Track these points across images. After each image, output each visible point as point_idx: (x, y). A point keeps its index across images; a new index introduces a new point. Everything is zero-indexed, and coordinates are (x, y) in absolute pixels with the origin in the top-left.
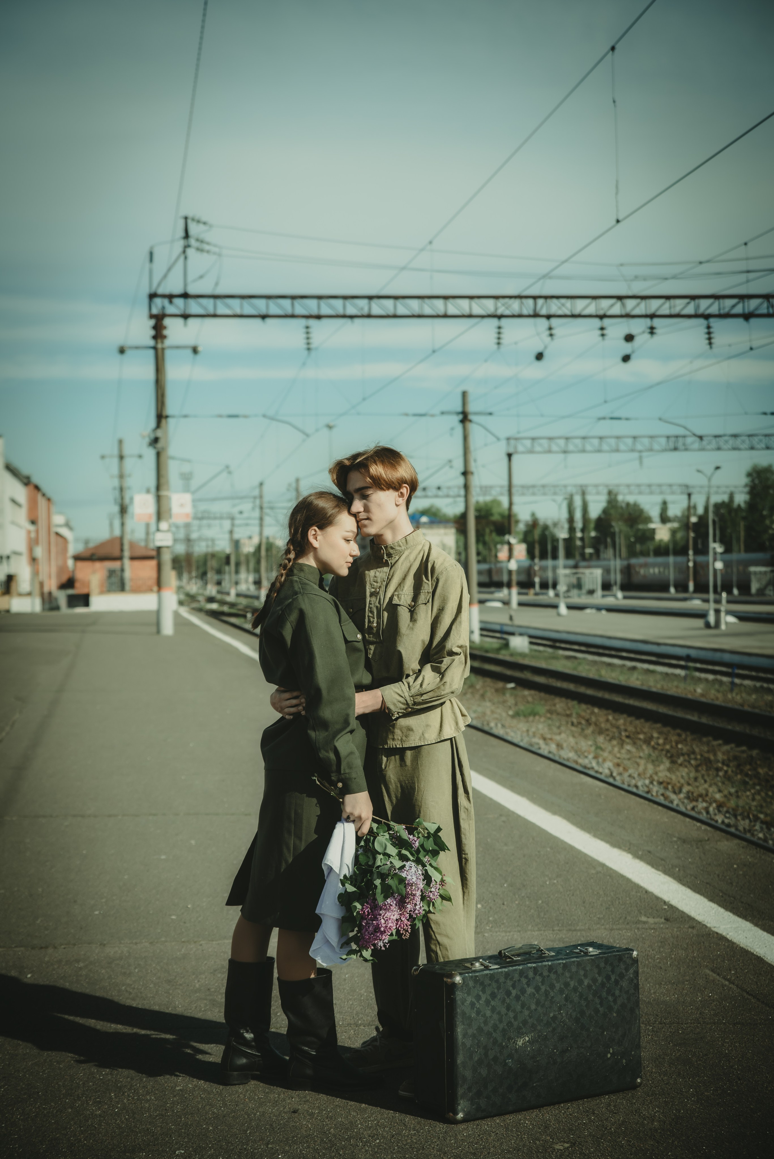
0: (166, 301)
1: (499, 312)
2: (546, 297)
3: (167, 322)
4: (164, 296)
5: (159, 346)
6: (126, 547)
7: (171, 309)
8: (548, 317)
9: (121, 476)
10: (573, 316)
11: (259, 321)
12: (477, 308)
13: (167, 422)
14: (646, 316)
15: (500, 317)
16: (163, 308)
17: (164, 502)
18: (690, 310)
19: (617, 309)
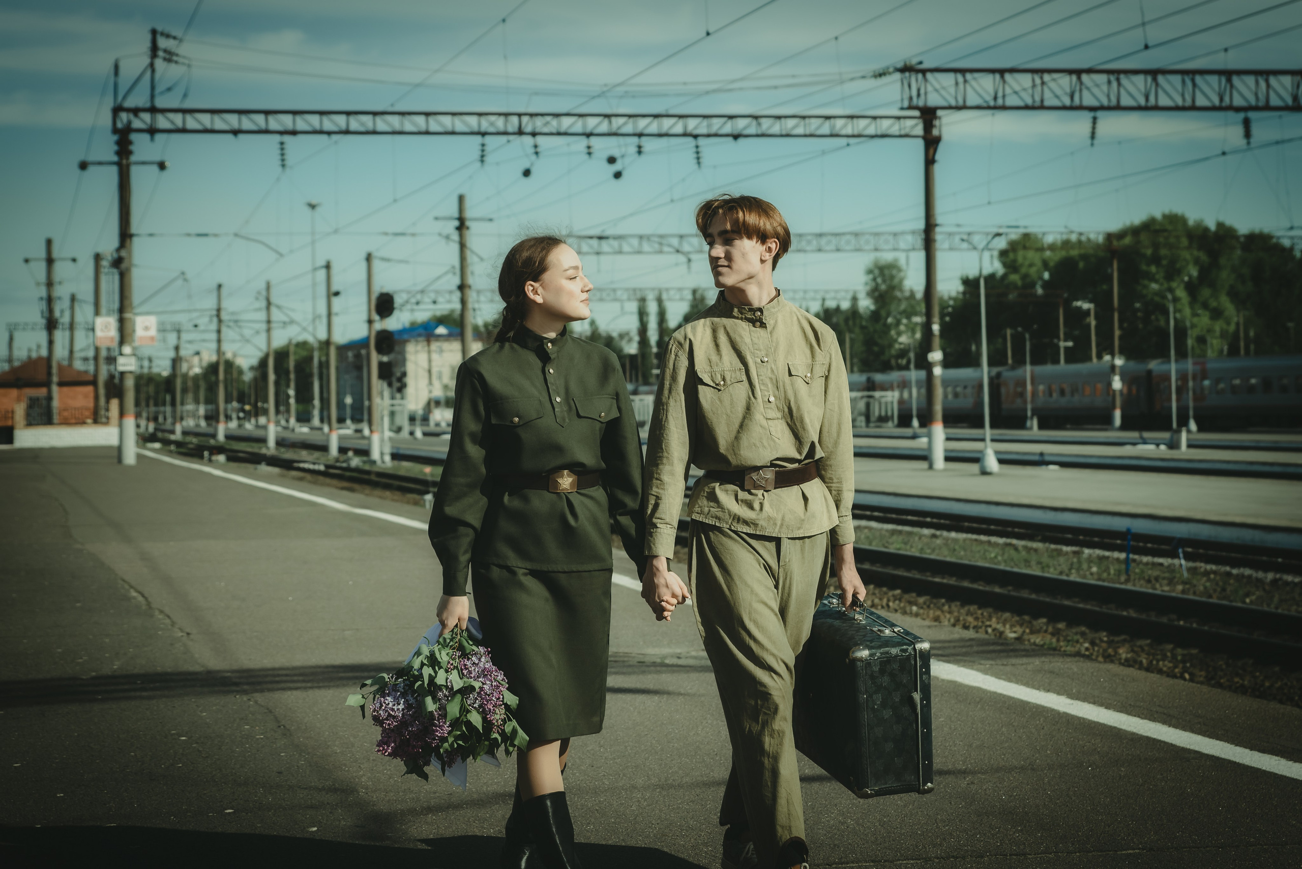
0: (131, 116)
1: (483, 129)
2: (532, 115)
3: (133, 137)
4: (128, 110)
5: (124, 162)
6: (55, 370)
7: (137, 124)
8: (534, 134)
9: (50, 284)
10: (559, 134)
11: (230, 137)
12: (459, 124)
13: (131, 240)
14: (634, 135)
15: (484, 134)
16: (129, 122)
17: (128, 325)
18: (679, 129)
19: (604, 127)
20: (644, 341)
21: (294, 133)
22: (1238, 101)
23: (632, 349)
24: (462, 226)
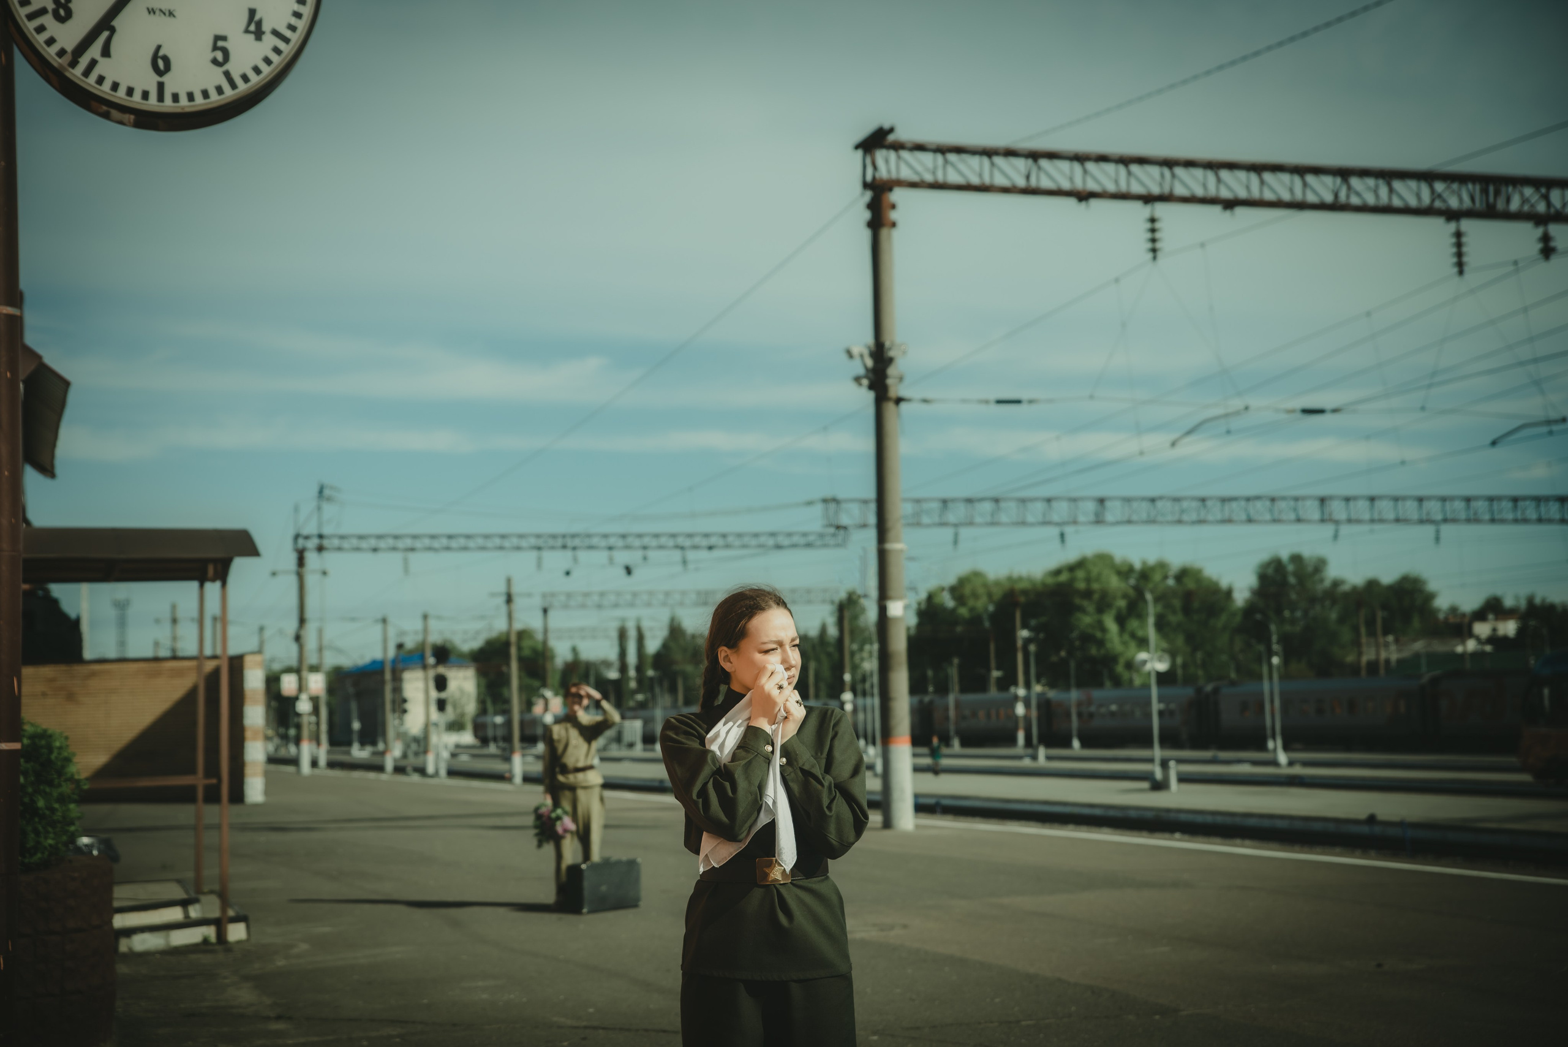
20: (623, 668)
21: (412, 549)
22: (1056, 518)
23: (613, 675)
24: (509, 599)
